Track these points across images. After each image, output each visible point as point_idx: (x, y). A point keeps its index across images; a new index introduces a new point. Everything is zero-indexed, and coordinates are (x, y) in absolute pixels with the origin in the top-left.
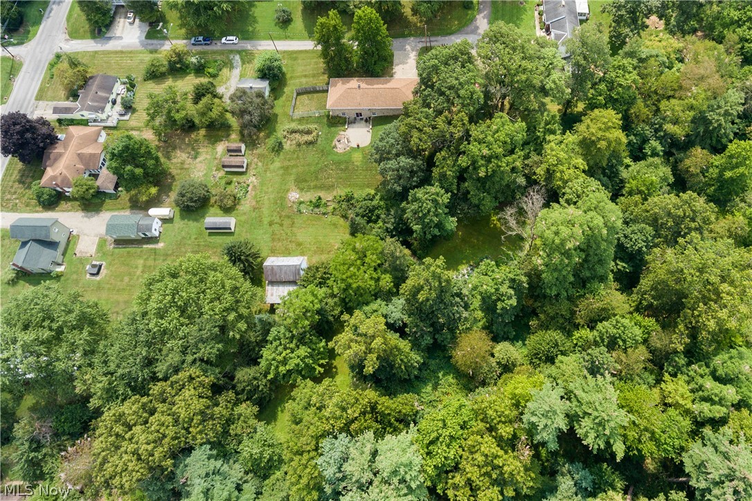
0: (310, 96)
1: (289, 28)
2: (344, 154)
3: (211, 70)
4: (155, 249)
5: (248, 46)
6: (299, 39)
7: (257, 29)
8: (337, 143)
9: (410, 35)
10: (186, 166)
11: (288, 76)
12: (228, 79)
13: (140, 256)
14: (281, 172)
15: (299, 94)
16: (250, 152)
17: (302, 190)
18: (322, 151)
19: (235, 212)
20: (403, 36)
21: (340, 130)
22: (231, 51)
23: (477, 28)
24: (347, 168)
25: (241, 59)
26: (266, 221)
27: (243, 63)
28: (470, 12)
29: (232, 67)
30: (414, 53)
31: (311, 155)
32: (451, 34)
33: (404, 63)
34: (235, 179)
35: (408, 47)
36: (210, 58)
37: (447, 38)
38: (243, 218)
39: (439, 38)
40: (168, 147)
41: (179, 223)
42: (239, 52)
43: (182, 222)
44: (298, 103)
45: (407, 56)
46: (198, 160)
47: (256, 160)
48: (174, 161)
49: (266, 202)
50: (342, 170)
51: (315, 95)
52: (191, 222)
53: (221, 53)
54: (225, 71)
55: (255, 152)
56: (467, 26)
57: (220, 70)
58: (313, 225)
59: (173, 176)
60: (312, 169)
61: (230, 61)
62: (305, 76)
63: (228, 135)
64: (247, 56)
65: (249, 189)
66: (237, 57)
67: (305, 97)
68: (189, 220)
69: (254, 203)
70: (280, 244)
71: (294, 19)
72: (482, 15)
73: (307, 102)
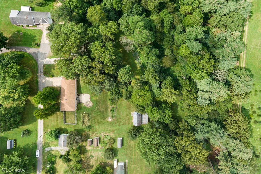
0: (67, 118)
1: (31, 130)
2: (93, 103)
3: (53, 158)
4: (128, 162)
5: (40, 146)
6: (37, 125)
7: (32, 143)
8: (89, 106)
9: (37, 80)
10: (96, 159)
11: (56, 127)
12: (57, 151)
13: (131, 167)
14: (100, 125)
15: (66, 122)
16: (91, 137)
17: (107, 117)
18: (92, 111)
19: (115, 138)
20: (37, 83)
21: (83, 105)
22: (43, 152)
23: (34, 53)
24: (99, 102)
25: (47, 147)
26: (118, 127)
27: (49, 146)
28: (25, 55)
29: (51, 150)
30: (47, 78)
31: (94, 115)
32: (37, 63)
33: (52, 82)
34: (102, 140)
35: (43, 81)
36: (46, 160)
37: (39, 65)
38: (117, 135)
39: (39, 68)
40: (88, 167)
41: (119, 157)
42: (44, 149)
43: (119, 156)
44: (70, 122)
45: (48, 81)
46: (94, 155)
47: (94, 135)
48: (94, 164)
49: (112, 128)
50: (100, 103)
51: (67, 116)
52: (119, 153)
53: (44, 156)
54: (53, 153)
55: (91, 135)
56: (33, 57)
57: (53, 155)
58: (120, 111)
59: (101, 163)
60: (99, 114)
61: (48, 152)
62: (57, 120)
63: (84, 146)
64: (46, 145)
65: (106, 135)
66: (46, 149)
67: (67, 120)
68: (118, 153)
69: (112, 132)
70: (127, 122)
71: (26, 129)
72: (27, 50)
73: (70, 119)
